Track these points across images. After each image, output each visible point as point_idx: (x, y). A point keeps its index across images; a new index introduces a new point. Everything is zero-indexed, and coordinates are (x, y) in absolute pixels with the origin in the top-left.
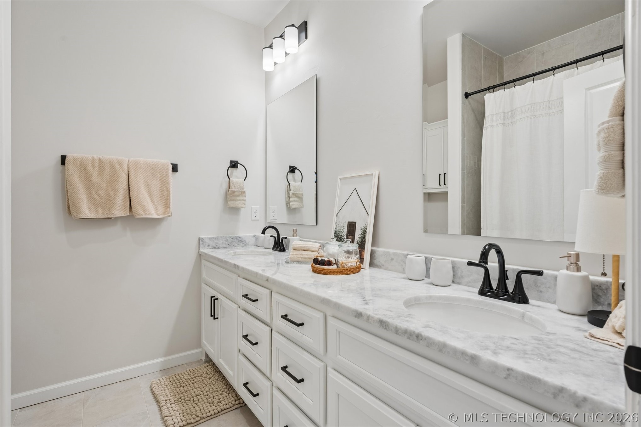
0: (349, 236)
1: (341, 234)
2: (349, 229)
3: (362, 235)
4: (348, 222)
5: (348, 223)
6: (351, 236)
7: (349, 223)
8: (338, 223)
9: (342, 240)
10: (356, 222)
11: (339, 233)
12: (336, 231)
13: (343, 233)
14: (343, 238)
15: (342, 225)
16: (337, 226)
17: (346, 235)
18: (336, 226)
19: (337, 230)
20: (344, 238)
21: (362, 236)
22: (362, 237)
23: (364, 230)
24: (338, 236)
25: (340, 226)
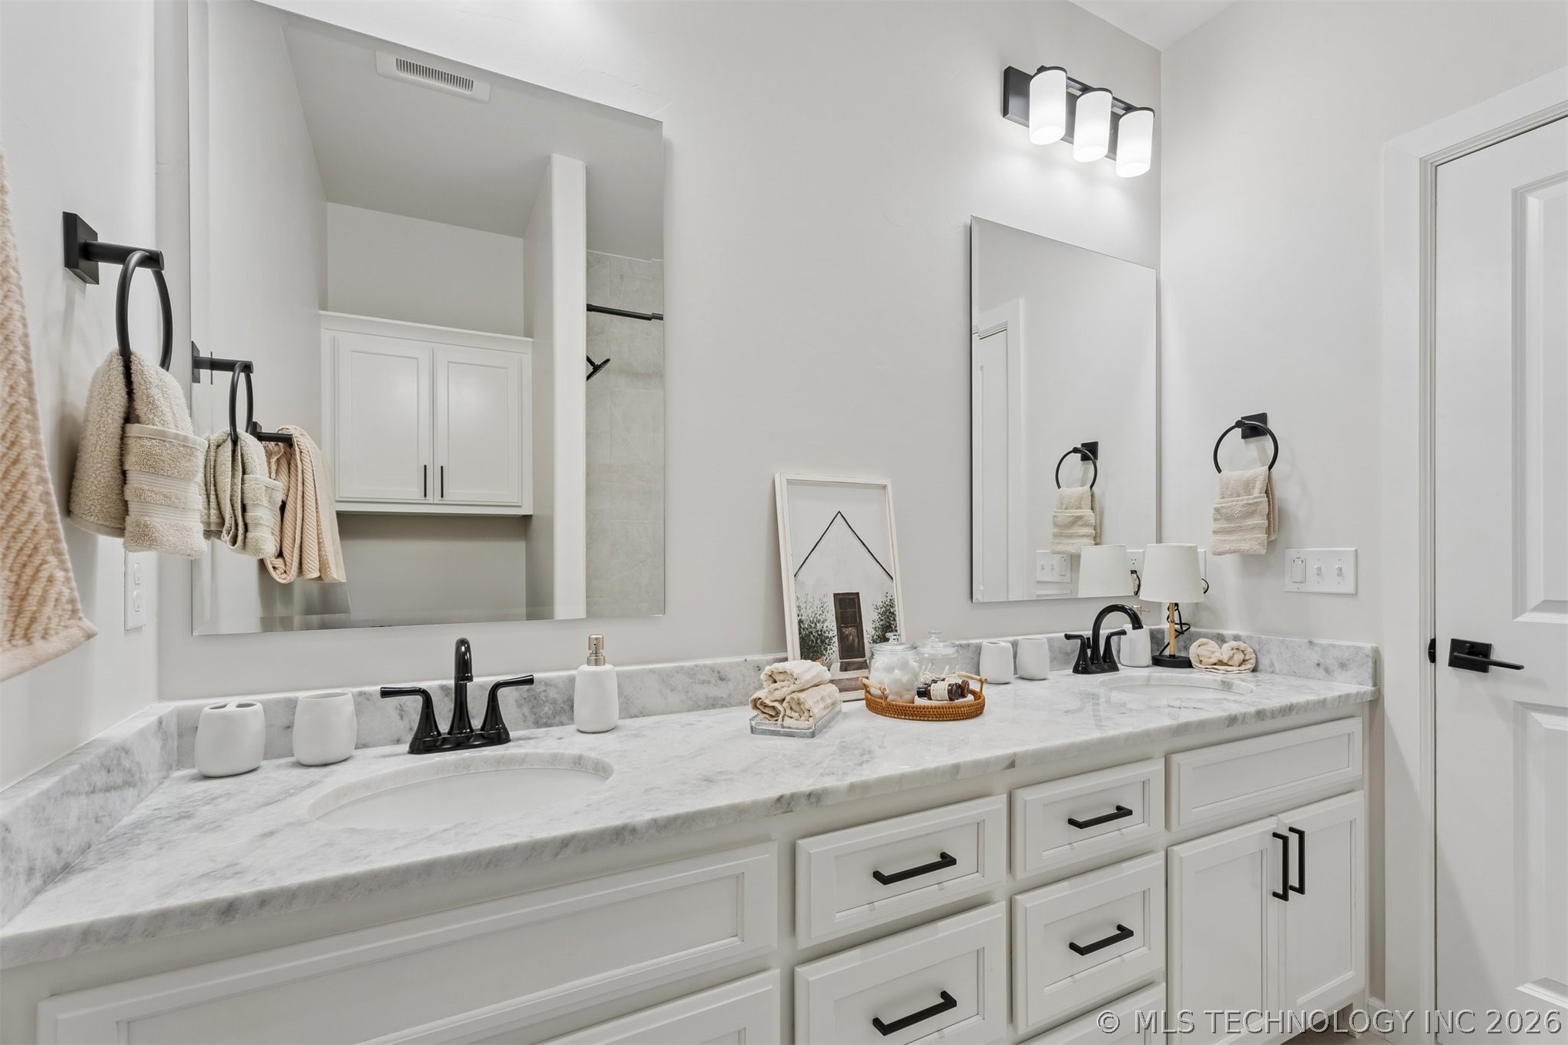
0: (845, 627)
1: (819, 626)
2: (839, 611)
3: (882, 620)
4: (835, 595)
5: (834, 597)
6: (851, 627)
7: (839, 597)
8: (804, 600)
9: (827, 641)
10: (858, 594)
11: (813, 625)
12: (800, 622)
13: (825, 625)
14: (828, 637)
15: (817, 603)
16: (803, 606)
17: (835, 628)
18: (799, 607)
19: (803, 618)
20: (831, 635)
21: (881, 623)
22: (882, 625)
23: (884, 609)
24: (811, 633)
25: (811, 607)
